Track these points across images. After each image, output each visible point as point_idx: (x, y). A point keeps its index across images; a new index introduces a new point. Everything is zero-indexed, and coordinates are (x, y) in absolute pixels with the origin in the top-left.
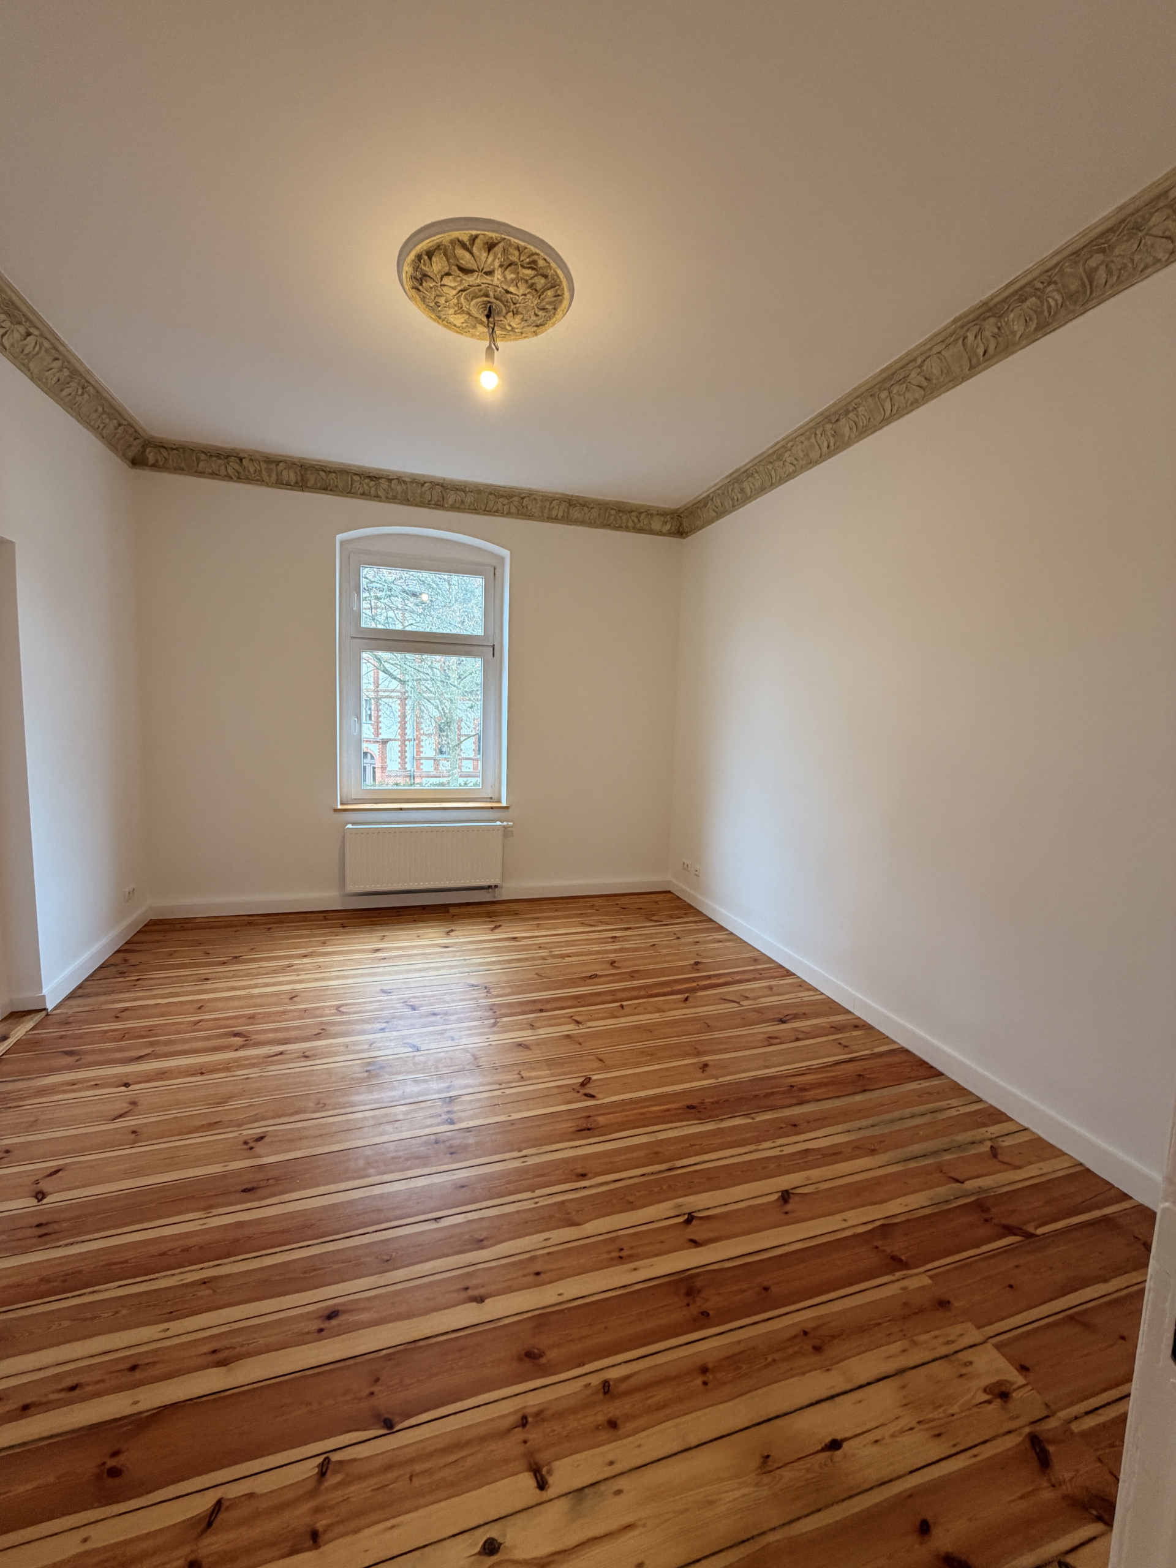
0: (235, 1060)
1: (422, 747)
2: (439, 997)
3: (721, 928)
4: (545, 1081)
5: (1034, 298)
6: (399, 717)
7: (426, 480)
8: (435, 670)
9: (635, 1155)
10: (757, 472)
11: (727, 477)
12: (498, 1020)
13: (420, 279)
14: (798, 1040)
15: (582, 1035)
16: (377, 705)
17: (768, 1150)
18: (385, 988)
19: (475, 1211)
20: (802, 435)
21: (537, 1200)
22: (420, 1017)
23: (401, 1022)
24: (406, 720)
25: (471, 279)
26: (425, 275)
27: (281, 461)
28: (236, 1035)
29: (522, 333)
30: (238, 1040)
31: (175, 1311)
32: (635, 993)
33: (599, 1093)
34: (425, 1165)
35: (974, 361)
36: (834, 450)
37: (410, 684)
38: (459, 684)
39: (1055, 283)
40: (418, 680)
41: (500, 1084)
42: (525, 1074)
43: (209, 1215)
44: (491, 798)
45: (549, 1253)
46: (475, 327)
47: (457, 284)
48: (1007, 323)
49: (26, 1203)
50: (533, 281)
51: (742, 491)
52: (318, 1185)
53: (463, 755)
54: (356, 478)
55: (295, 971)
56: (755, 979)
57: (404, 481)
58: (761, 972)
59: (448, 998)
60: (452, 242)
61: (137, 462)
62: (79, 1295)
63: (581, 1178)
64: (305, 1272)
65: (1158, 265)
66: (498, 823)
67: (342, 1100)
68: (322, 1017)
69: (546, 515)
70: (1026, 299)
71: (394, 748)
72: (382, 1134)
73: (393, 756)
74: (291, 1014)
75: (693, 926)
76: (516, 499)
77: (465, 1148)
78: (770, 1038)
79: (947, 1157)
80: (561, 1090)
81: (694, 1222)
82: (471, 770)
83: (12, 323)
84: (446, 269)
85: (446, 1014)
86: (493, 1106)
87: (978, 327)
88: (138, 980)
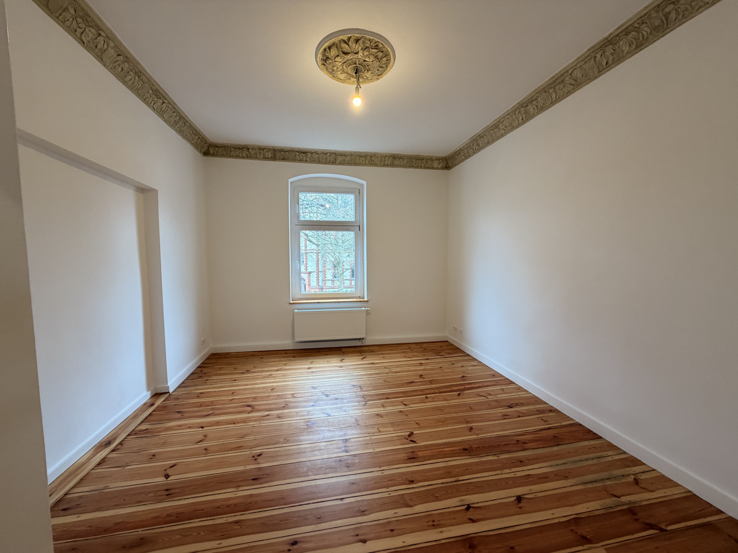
0: (249, 418)
1: (326, 275)
2: (338, 391)
3: (475, 359)
4: (390, 433)
5: (634, 32)
6: (316, 261)
7: (328, 152)
8: (331, 239)
9: (438, 472)
10: (485, 135)
11: (471, 138)
12: (367, 402)
13: (325, 59)
14: (519, 417)
15: (408, 411)
16: (306, 256)
17: (507, 474)
18: (314, 386)
19: (360, 496)
20: (508, 115)
21: (389, 493)
22: (330, 400)
23: (321, 402)
24: (319, 263)
25: (348, 57)
26: (328, 58)
27: (265, 149)
28: (249, 406)
29: (371, 80)
30: (249, 409)
31: (224, 535)
32: (433, 391)
33: (417, 440)
34: (335, 472)
35: (601, 68)
36: (526, 120)
37: (321, 246)
38: (343, 245)
39: (646, 23)
40: (324, 244)
41: (369, 434)
42: (381, 429)
43: (238, 490)
44: (360, 297)
45: (397, 520)
46: (350, 79)
47: (342, 60)
48: (619, 47)
49: (161, 479)
50: (377, 55)
51: (478, 145)
52: (285, 479)
53: (345, 278)
54: (297, 153)
55: (273, 377)
56: (494, 385)
57: (318, 153)
58: (497, 382)
59: (342, 391)
60: (340, 41)
61: (206, 153)
62: (183, 524)
63: (411, 483)
64: (281, 521)
65: (707, 6)
66: (363, 309)
67: (295, 438)
68: (285, 399)
69: (382, 164)
70: (629, 33)
71: (314, 276)
72: (316, 455)
73: (313, 279)
74: (272, 397)
75: (460, 358)
76: (369, 157)
77: (354, 464)
78: (504, 415)
79: (608, 483)
80: (399, 438)
81: (471, 510)
82: (349, 285)
83: (157, 99)
84: (337, 54)
85: (342, 399)
86: (366, 444)
87: (602, 51)
88: (207, 380)
